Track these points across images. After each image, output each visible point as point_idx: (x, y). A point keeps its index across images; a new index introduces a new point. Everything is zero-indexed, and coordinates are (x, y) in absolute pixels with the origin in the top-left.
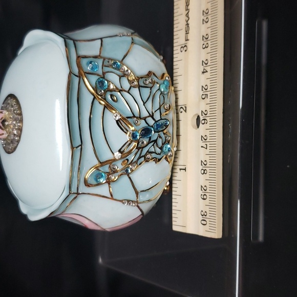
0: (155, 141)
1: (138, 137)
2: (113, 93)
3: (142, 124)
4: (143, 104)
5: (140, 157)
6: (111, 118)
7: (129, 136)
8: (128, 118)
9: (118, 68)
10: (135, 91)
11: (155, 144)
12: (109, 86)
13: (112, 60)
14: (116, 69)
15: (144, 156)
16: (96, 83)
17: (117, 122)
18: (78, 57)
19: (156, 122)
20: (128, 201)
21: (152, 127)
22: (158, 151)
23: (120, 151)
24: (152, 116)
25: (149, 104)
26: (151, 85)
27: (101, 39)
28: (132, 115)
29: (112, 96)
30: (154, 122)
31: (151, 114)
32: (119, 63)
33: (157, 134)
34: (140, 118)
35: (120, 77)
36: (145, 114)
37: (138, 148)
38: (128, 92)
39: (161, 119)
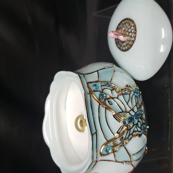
0: (137, 124)
1: (127, 123)
2: (109, 100)
3: (128, 115)
4: (126, 104)
5: (129, 135)
6: (110, 114)
7: (122, 123)
8: (119, 113)
9: (109, 86)
10: (121, 97)
11: (137, 126)
12: (106, 96)
13: (105, 82)
14: (108, 86)
15: (132, 134)
16: (99, 96)
17: (114, 116)
18: (88, 83)
19: (135, 113)
20: (126, 162)
21: (134, 116)
22: (139, 130)
23: (117, 133)
24: (133, 110)
25: (130, 103)
26: (129, 93)
27: (97, 71)
28: (122, 111)
29: (109, 102)
30: (134, 113)
31: (132, 109)
32: (110, 83)
33: (137, 120)
34: (126, 112)
35: (112, 90)
36: (128, 109)
37: (128, 130)
38: (117, 98)
39: (138, 111)
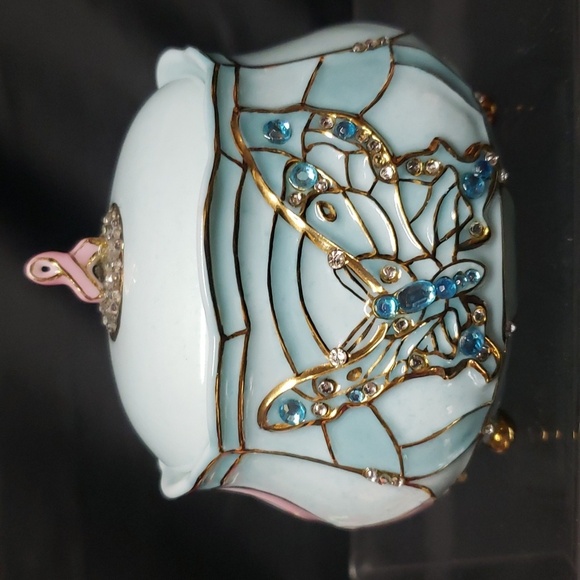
0: (440, 319)
2: (328, 197)
4: (406, 223)
7: (370, 306)
8: (361, 257)
19: (443, 268)
20: (379, 473)
21: (431, 282)
22: (447, 347)
24: (433, 255)
25: (425, 222)
29: (322, 205)
30: (437, 269)
31: (430, 249)
33: (443, 302)
34: (397, 259)
35: (348, 155)
37: (390, 337)
38: (369, 194)
39: (455, 261)
